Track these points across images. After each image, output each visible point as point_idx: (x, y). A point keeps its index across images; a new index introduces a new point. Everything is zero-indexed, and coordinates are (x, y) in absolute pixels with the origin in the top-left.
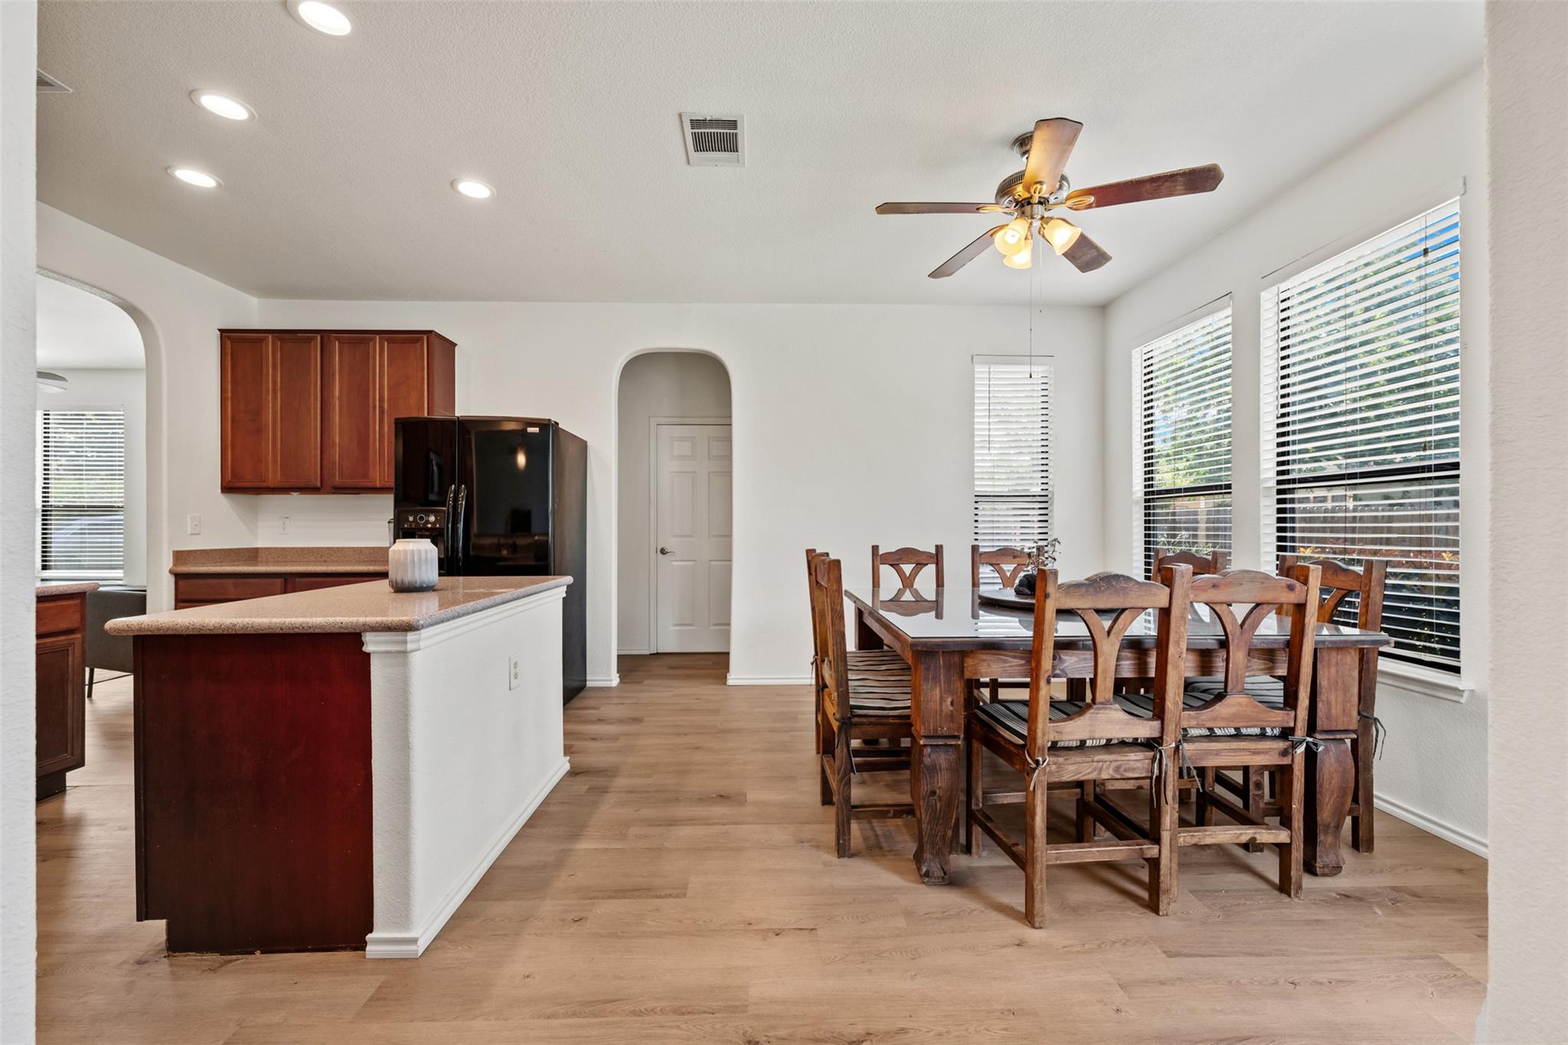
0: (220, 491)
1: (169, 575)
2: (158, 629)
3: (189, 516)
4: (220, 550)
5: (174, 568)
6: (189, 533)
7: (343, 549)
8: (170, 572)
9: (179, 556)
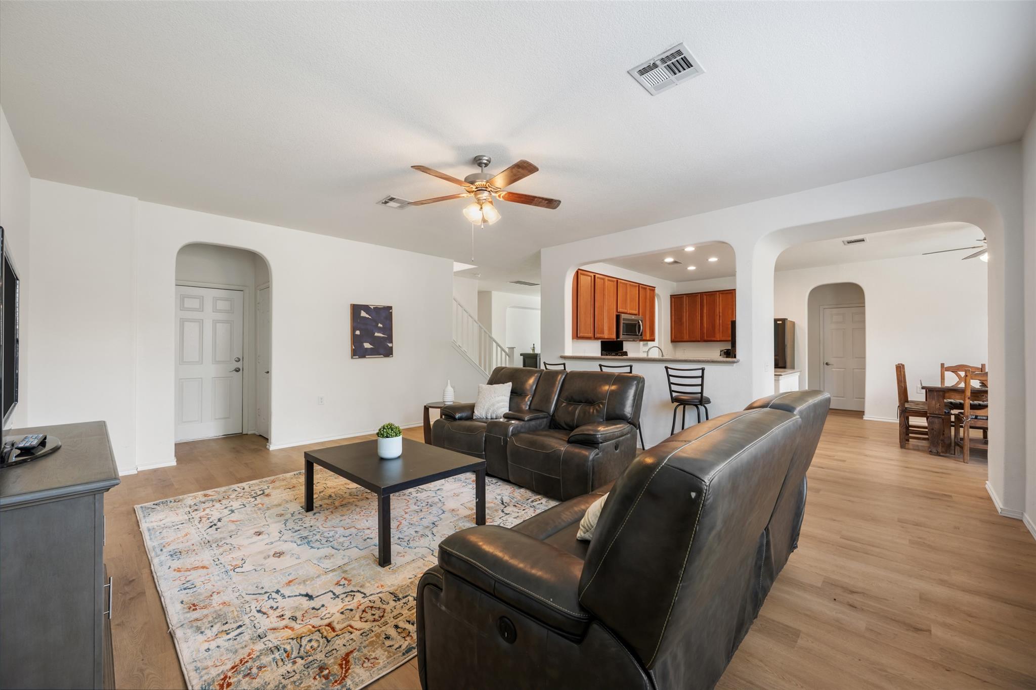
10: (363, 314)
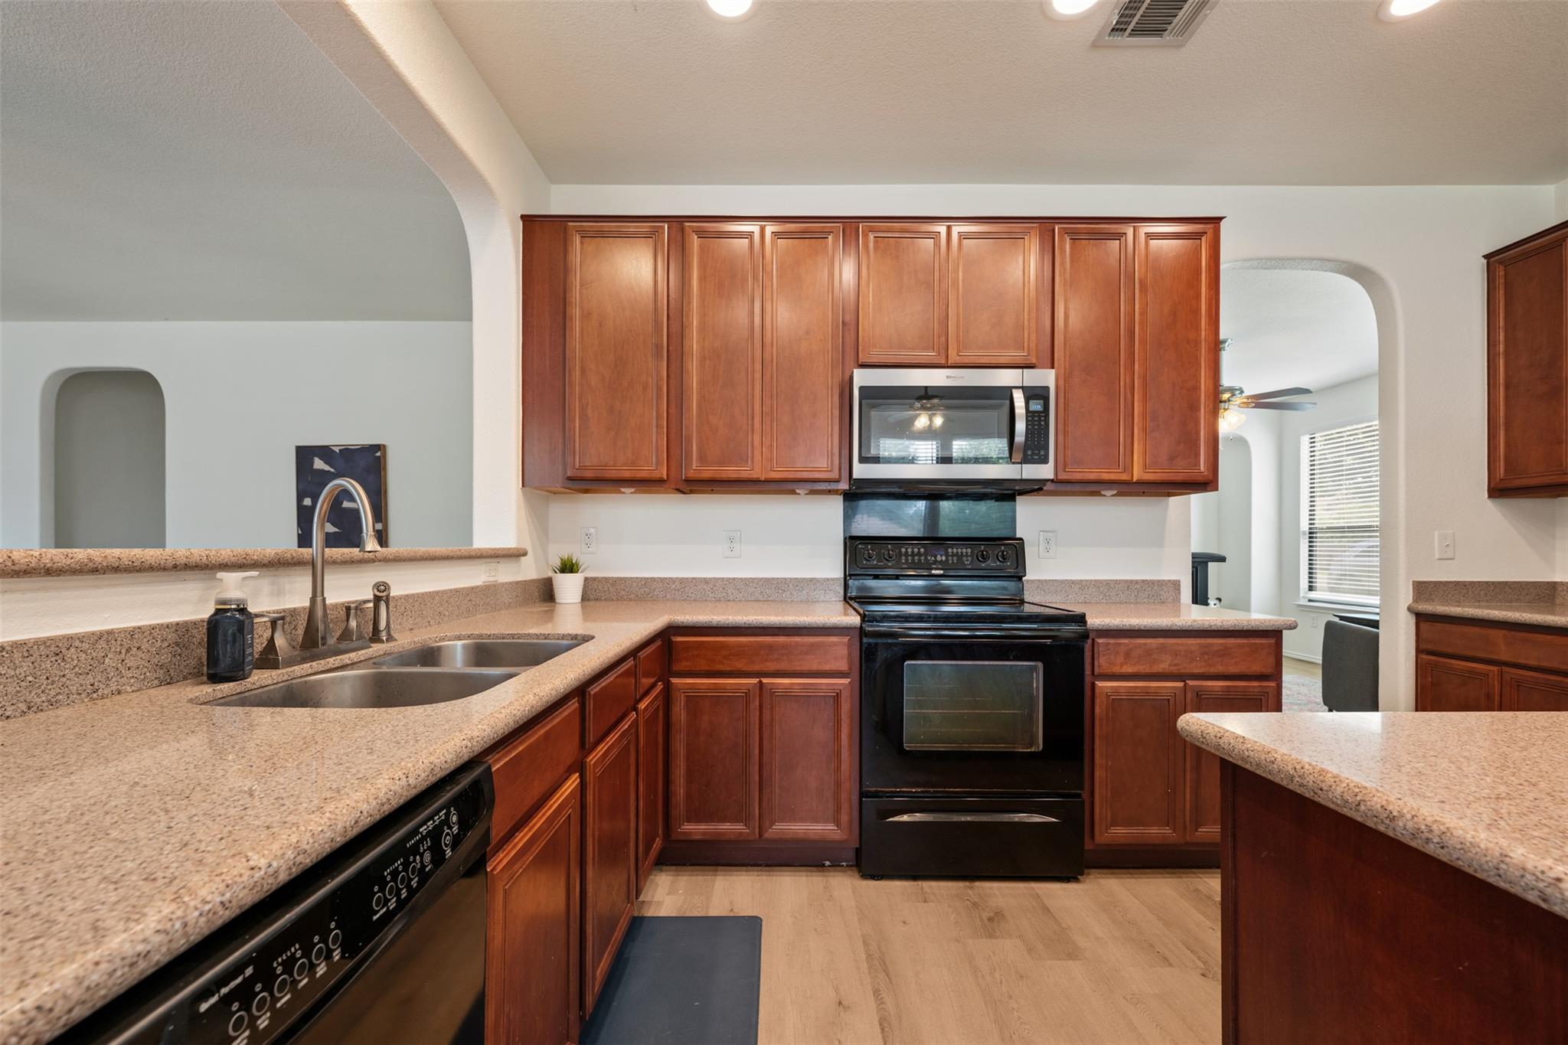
0: (1486, 495)
1: (1408, 613)
3: (1436, 533)
4: (1487, 583)
5: (1413, 605)
6: (1437, 557)
8: (1409, 609)
9: (1422, 589)
10: (319, 464)
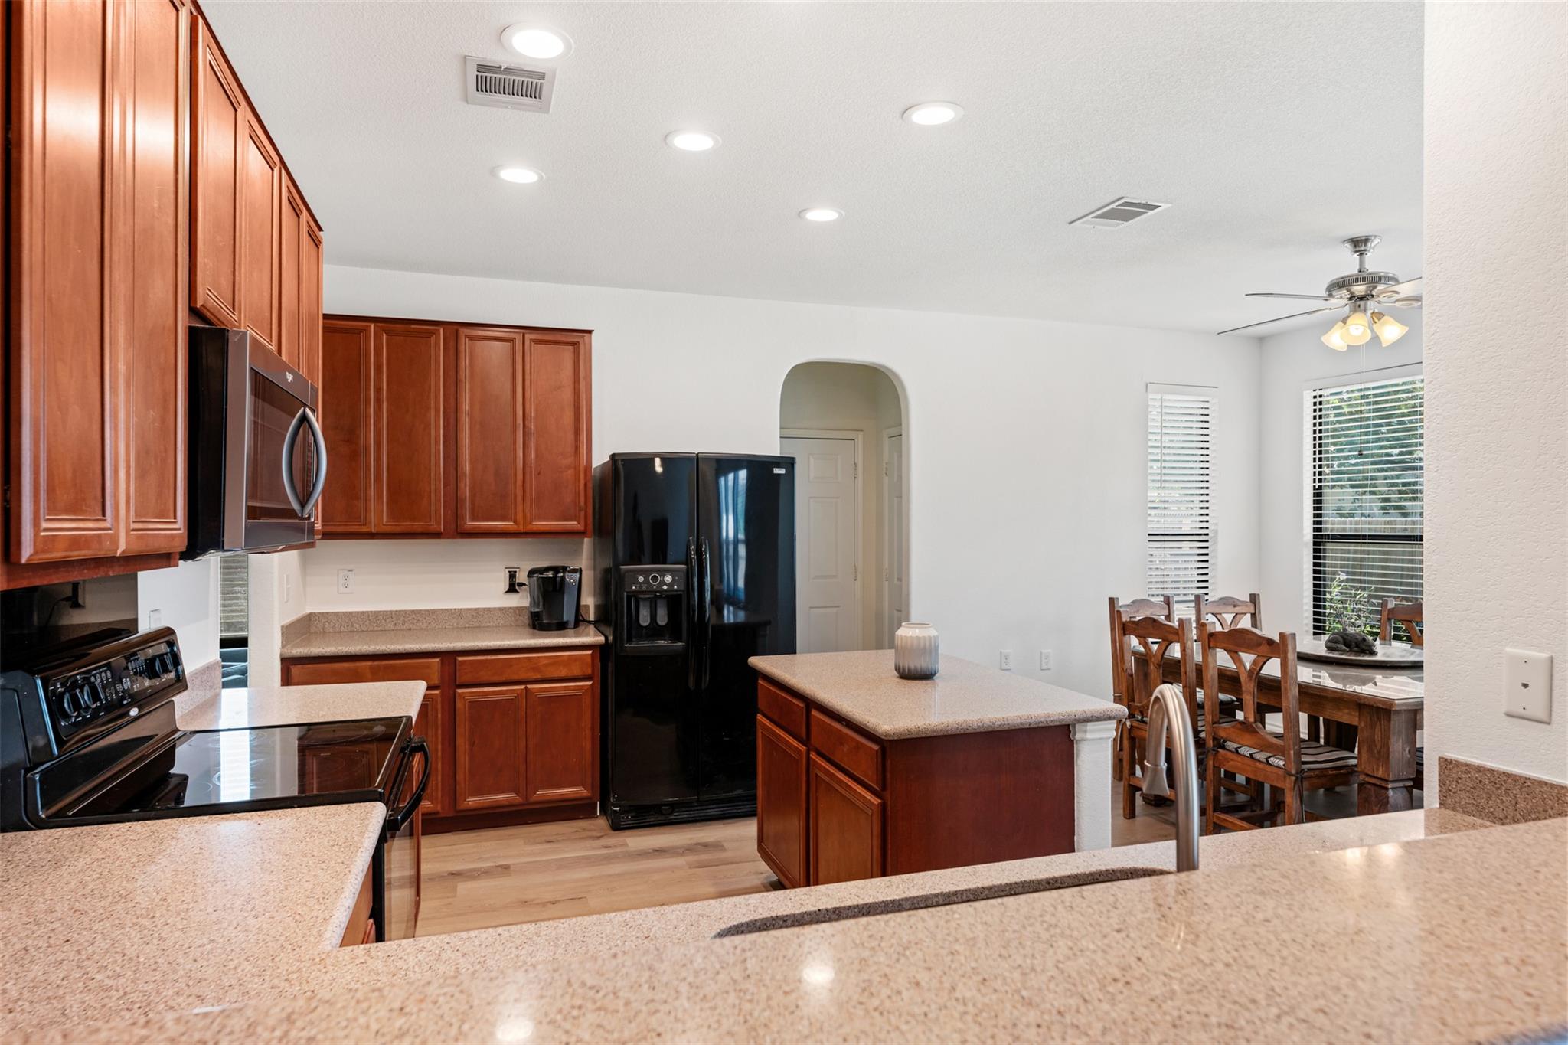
2: (933, 732)
7: (434, 611)
